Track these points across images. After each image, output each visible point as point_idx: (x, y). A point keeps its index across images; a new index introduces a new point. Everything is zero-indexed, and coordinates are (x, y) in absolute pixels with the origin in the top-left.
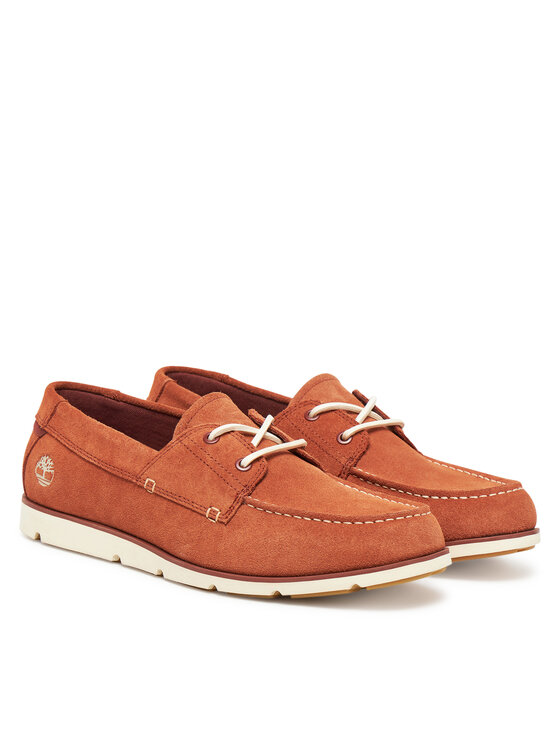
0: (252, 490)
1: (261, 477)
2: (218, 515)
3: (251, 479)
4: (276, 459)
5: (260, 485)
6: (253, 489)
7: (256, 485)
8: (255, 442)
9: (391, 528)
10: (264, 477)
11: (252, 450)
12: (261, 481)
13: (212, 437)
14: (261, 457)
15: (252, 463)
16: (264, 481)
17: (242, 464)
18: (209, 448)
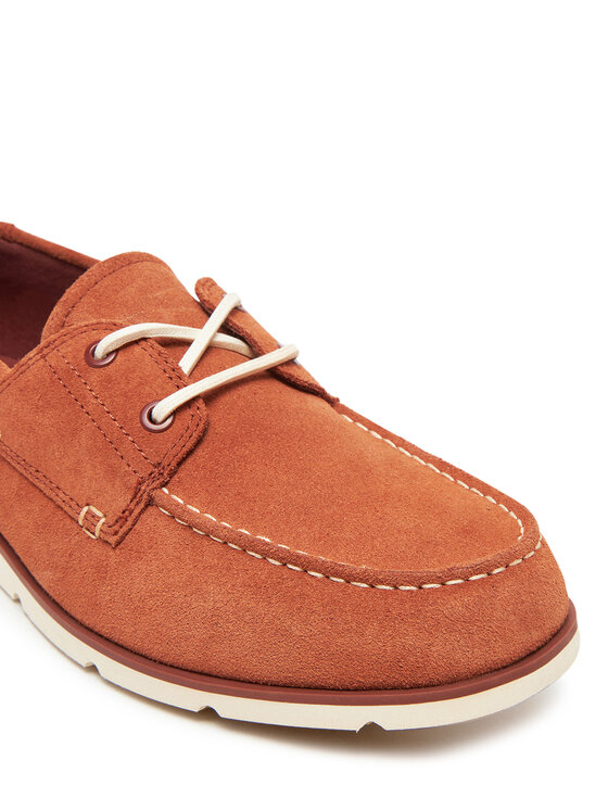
0: (168, 474)
1: (189, 445)
2: (99, 525)
3: (170, 449)
4: (227, 398)
5: (189, 461)
6: (172, 474)
7: (179, 464)
8: (187, 362)
9: (456, 606)
10: (199, 442)
11: (179, 381)
12: (190, 453)
13: (100, 351)
14: (195, 399)
15: (175, 413)
16: (200, 452)
17: (155, 414)
18: (95, 376)
